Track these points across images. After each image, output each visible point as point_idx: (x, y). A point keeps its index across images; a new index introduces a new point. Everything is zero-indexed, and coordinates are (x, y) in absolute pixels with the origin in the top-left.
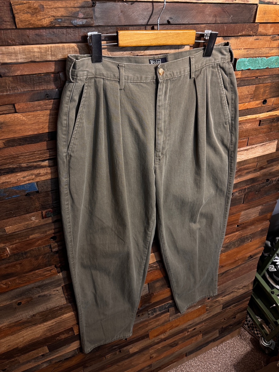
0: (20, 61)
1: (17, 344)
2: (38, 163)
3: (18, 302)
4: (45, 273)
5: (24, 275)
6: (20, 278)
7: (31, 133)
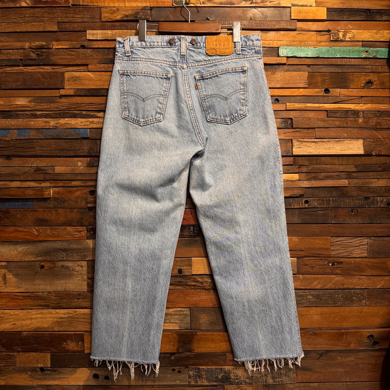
0: (98, 39)
1: (22, 326)
2: (95, 113)
3: (42, 264)
4: (75, 233)
5: (56, 227)
6: (51, 229)
7: (94, 87)
